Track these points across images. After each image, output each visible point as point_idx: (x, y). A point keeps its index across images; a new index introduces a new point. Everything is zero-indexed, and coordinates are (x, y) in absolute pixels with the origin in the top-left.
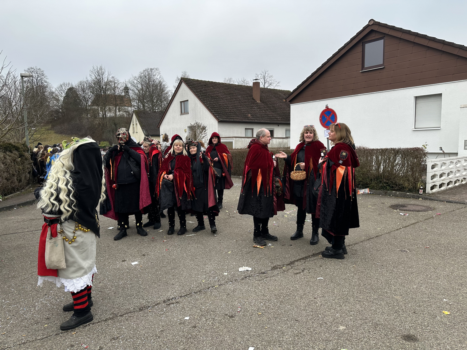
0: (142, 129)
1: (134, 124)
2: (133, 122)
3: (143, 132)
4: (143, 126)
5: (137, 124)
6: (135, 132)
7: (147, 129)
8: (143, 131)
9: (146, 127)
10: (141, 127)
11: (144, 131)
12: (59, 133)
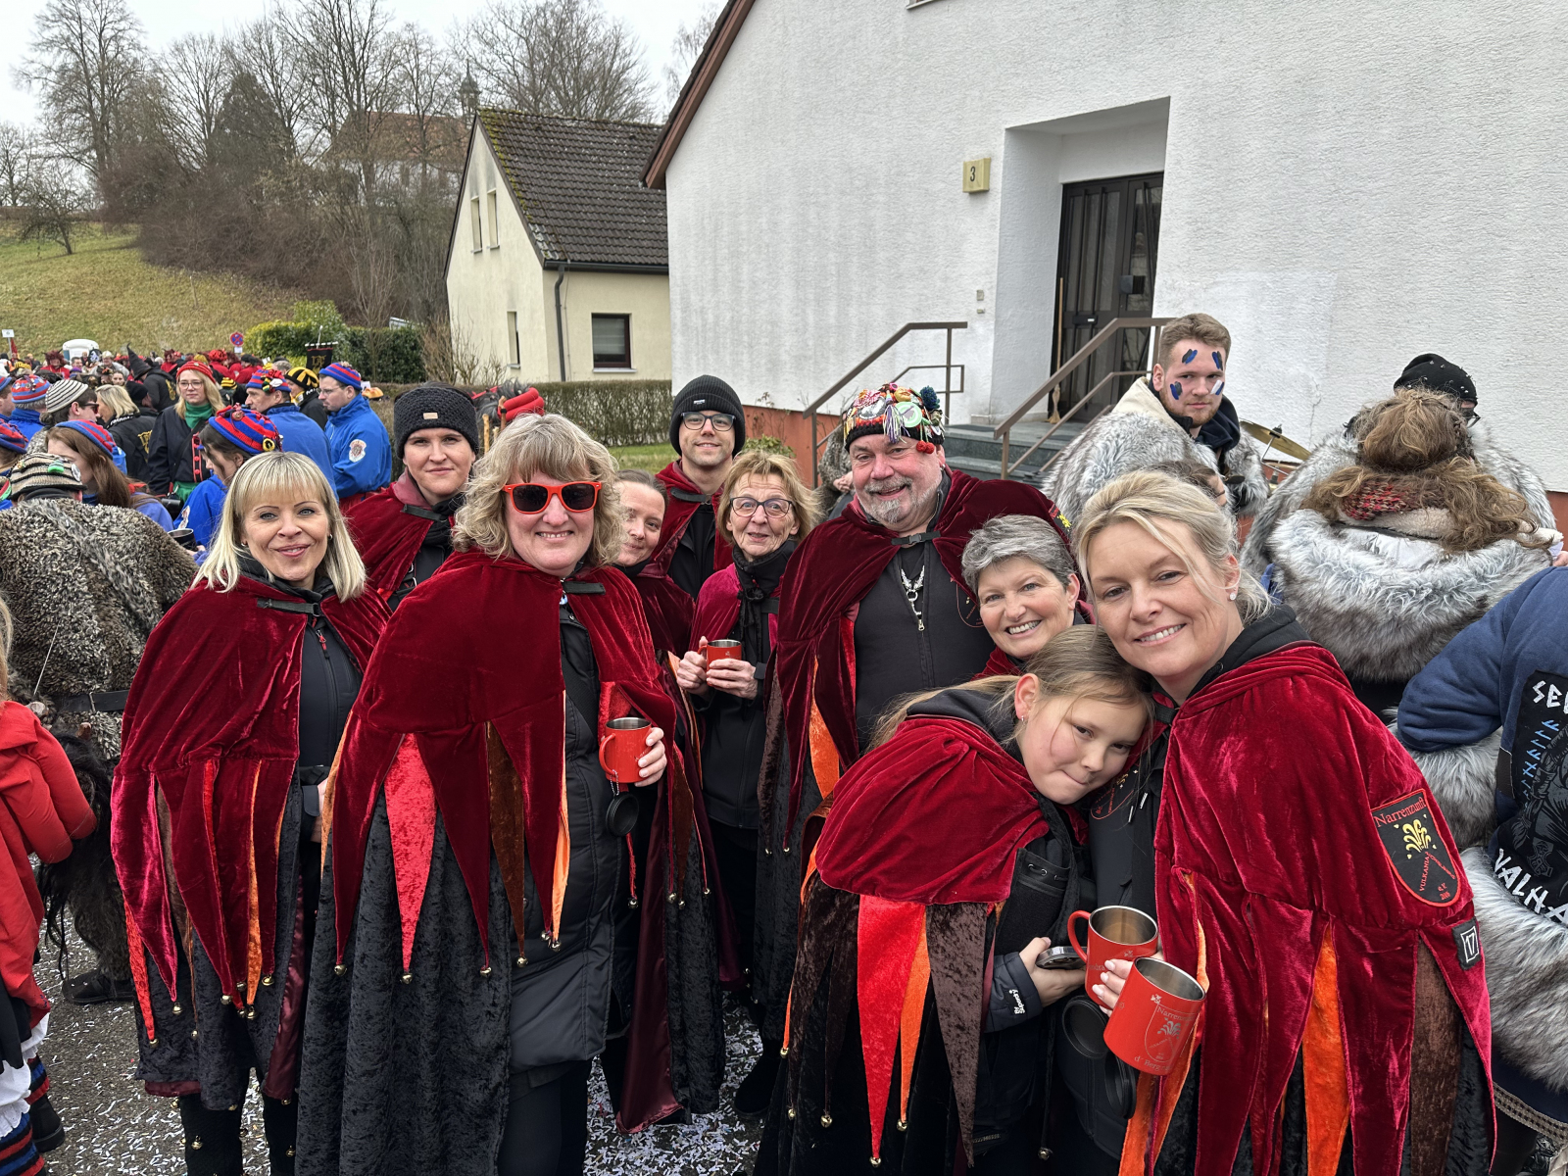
0: (527, 222)
1: (477, 202)
2: (476, 189)
3: (534, 243)
4: (532, 203)
5: (494, 195)
6: (486, 243)
7: (552, 222)
8: (530, 235)
9: (550, 214)
10: (519, 207)
11: (540, 238)
12: (163, 264)
